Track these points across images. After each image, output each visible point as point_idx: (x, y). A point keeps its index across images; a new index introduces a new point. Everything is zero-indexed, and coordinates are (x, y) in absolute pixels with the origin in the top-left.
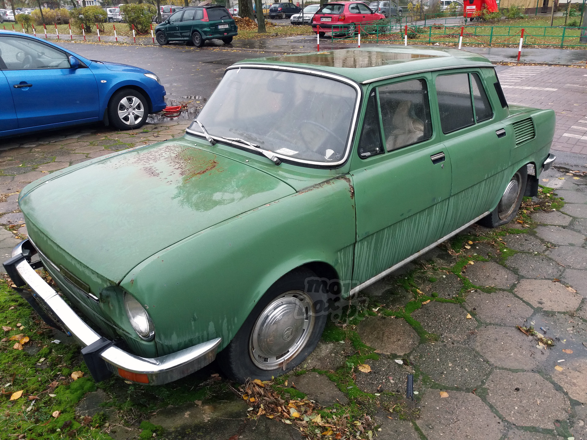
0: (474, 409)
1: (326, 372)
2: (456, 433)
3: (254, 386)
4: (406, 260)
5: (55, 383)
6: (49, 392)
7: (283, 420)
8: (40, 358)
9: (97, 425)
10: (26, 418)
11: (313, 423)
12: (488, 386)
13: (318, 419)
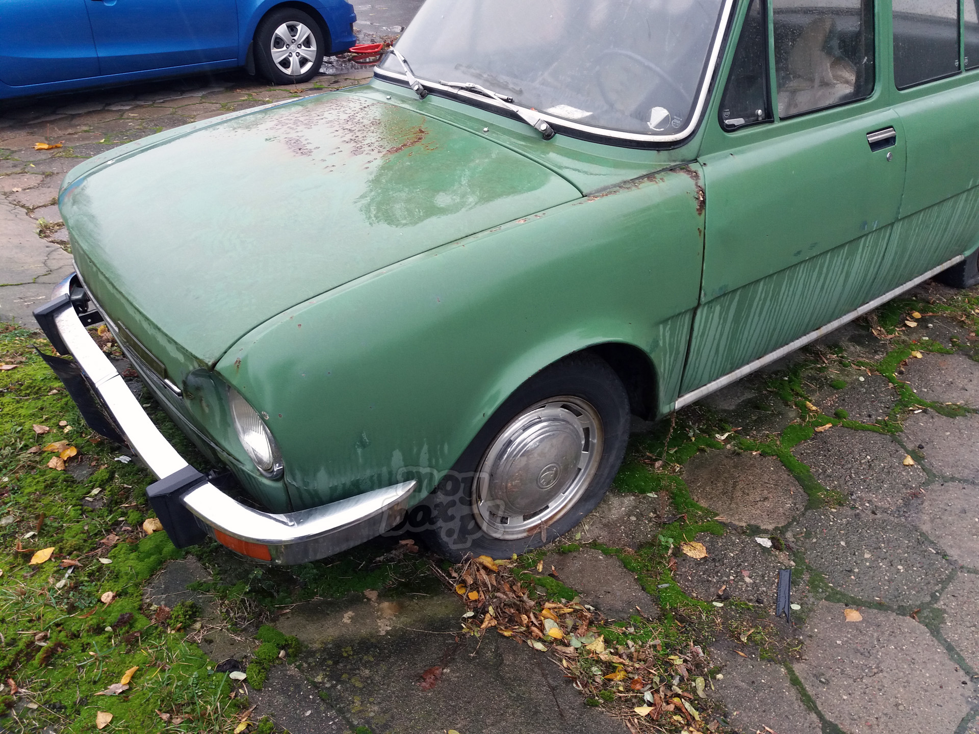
0: (914, 650)
1: (617, 551)
2: (875, 698)
3: (478, 570)
4: (792, 344)
5: (113, 538)
6: (100, 553)
7: (529, 642)
8: (93, 488)
9: (179, 625)
10: (53, 601)
11: (589, 652)
12: (944, 604)
13: (598, 645)
